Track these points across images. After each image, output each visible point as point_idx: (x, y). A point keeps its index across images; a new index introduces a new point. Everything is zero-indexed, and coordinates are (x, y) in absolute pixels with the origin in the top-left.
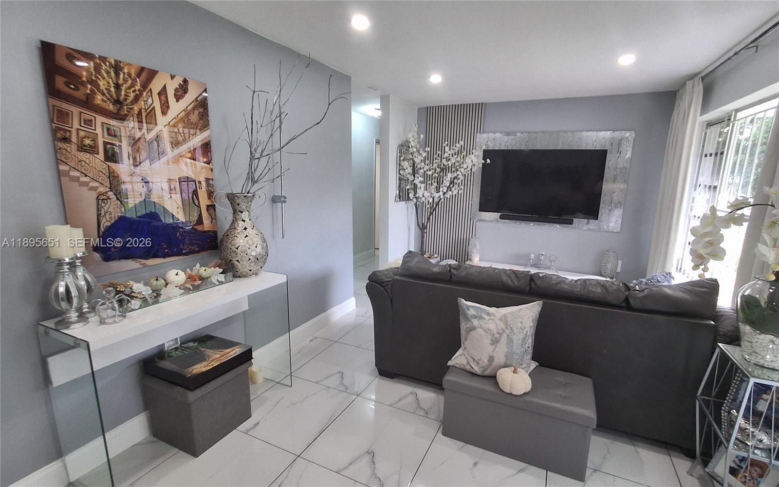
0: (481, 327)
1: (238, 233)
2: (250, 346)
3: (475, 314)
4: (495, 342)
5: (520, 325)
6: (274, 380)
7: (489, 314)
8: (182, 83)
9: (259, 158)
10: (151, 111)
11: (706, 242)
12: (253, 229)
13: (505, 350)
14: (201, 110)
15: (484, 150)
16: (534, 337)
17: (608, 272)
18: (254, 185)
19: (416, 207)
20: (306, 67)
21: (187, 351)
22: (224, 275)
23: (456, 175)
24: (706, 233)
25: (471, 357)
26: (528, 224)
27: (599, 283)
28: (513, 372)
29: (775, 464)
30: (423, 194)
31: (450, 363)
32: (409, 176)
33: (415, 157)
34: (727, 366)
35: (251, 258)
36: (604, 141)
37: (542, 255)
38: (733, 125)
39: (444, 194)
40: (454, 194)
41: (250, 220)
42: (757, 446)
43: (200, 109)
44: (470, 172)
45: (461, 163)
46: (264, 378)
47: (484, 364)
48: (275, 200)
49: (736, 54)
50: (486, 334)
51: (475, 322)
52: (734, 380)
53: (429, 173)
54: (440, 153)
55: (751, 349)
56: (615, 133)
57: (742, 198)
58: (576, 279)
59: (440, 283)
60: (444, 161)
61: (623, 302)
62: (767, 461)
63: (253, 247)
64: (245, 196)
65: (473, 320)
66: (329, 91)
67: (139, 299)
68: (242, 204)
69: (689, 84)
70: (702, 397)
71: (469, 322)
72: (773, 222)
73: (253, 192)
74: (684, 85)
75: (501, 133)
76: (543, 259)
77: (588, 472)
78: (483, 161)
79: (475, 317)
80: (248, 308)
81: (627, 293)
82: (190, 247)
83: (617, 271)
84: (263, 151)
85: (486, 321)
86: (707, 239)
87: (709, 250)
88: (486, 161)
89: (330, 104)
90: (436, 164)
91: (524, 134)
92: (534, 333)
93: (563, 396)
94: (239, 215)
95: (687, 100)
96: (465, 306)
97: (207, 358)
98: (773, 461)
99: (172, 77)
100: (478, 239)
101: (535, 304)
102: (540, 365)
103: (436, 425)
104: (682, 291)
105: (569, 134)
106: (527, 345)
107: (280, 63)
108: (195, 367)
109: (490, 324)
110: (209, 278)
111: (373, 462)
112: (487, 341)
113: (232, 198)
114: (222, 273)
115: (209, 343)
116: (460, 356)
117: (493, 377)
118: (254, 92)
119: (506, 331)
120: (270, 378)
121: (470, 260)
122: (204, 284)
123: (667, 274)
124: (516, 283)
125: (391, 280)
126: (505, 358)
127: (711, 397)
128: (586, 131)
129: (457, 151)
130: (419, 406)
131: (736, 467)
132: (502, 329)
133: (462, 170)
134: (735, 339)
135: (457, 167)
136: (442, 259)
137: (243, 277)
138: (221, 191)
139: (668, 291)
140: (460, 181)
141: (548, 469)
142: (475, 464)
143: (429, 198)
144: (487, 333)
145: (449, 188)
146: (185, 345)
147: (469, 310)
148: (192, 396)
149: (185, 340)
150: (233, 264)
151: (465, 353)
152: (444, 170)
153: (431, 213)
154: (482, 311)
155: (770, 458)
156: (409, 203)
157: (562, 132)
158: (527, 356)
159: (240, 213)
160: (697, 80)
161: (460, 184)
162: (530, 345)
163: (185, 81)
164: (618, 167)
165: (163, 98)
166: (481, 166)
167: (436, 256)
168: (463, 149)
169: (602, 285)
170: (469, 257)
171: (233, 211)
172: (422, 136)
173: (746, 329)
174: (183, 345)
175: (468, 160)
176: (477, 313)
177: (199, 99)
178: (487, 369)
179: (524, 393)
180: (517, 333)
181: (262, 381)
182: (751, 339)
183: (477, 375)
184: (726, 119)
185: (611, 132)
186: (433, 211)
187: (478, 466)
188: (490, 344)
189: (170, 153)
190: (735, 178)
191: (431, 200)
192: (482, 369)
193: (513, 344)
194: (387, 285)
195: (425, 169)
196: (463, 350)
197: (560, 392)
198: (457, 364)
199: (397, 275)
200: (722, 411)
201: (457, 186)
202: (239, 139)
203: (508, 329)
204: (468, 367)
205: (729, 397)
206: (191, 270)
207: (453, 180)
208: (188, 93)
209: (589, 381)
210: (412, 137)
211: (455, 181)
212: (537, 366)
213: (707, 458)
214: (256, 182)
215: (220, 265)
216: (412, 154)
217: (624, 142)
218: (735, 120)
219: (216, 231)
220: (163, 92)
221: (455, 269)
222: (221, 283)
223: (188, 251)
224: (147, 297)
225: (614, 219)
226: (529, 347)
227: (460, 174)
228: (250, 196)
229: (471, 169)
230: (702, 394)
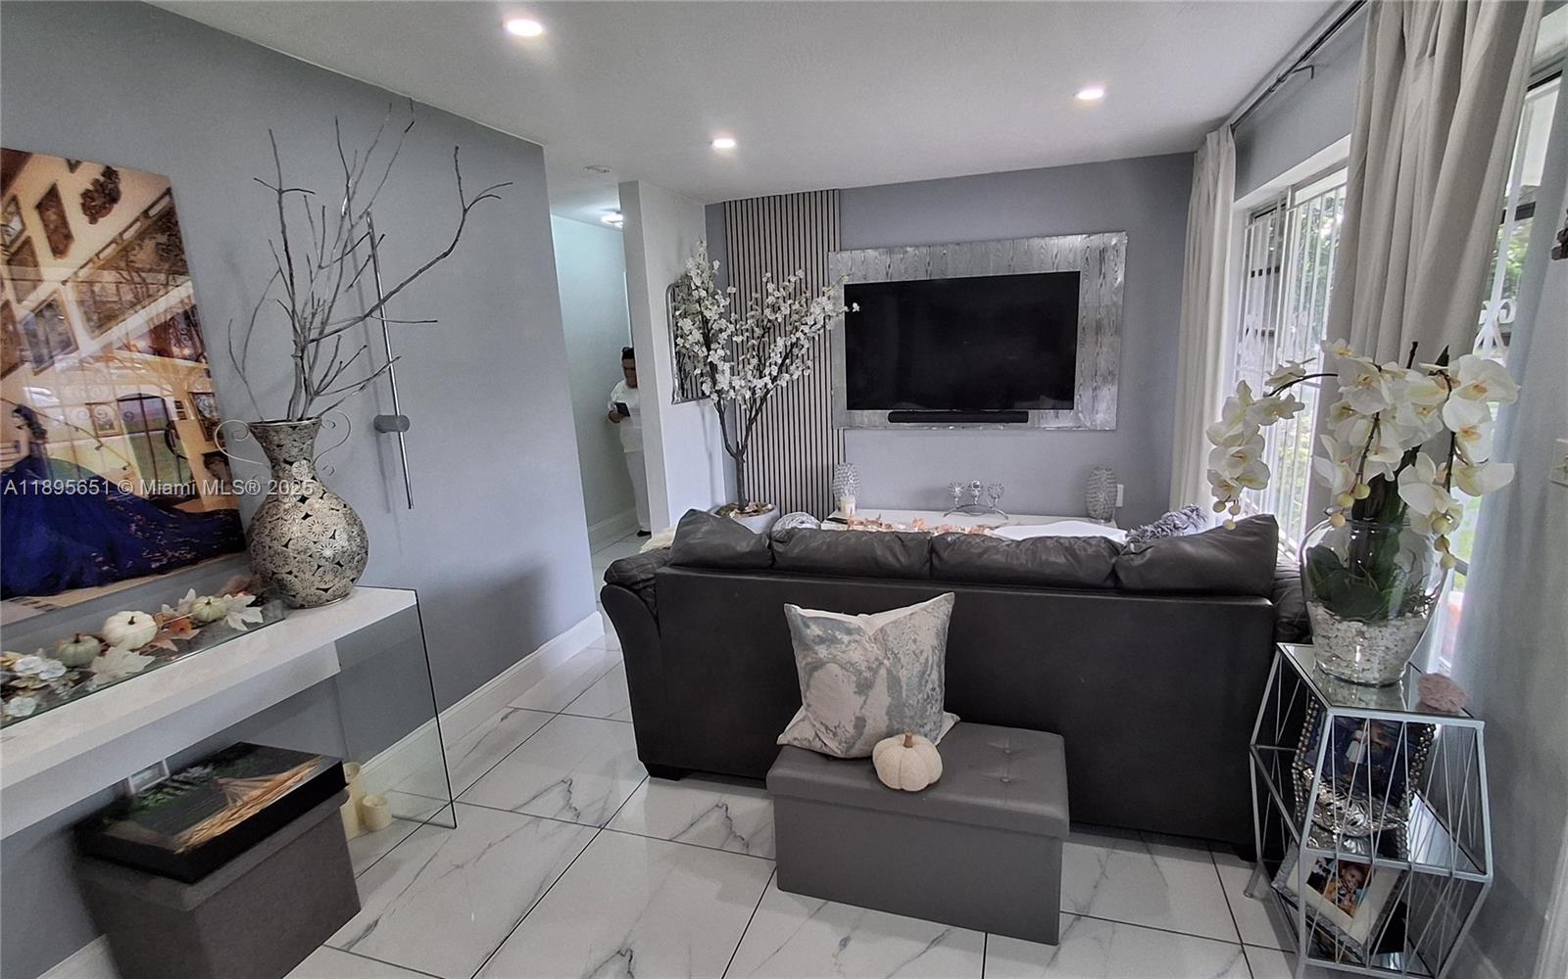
0: (834, 660)
1: (285, 510)
2: (336, 759)
3: (821, 633)
4: (864, 687)
5: (914, 647)
6: (418, 818)
7: (849, 632)
8: (102, 179)
9: (317, 340)
10: (20, 249)
11: (1233, 456)
12: (322, 498)
13: (886, 700)
14: (163, 239)
15: (845, 286)
16: (943, 667)
17: (1100, 508)
18: (314, 403)
19: (720, 411)
20: (407, 131)
21: (182, 790)
22: (259, 609)
23: (794, 340)
24: (1234, 436)
25: (822, 723)
26: (944, 427)
27: (1061, 544)
28: (905, 746)
29: (1380, 864)
30: (730, 383)
31: (782, 739)
32: (696, 348)
33: (707, 308)
34: (1294, 689)
35: (323, 562)
36: (1071, 256)
37: (976, 486)
38: (1291, 214)
39: (774, 380)
40: (795, 377)
41: (313, 478)
42: (1348, 834)
43: (159, 236)
44: (822, 331)
45: (803, 314)
46: (393, 816)
47: (848, 735)
48: (381, 426)
49: (1279, 81)
50: (846, 673)
51: (822, 652)
52: (1309, 708)
53: (738, 339)
54: (758, 295)
55: (1328, 649)
56: (1092, 238)
57: (1289, 365)
58: (1020, 539)
59: (750, 574)
60: (767, 312)
61: (1107, 578)
62: (1364, 860)
63: (325, 539)
64: (294, 428)
65: (816, 648)
66: (459, 183)
67: (34, 692)
68: (287, 442)
69: (1212, 138)
70: (1259, 747)
71: (810, 653)
72: (1344, 408)
73: (316, 415)
74: (1204, 142)
75: (876, 248)
76: (977, 494)
77: (1064, 921)
78: (846, 308)
79: (821, 640)
80: (339, 671)
81: (1113, 561)
82: (170, 554)
83: (1117, 505)
84: (324, 324)
85: (843, 646)
86: (1234, 450)
87: (1238, 472)
88: (850, 307)
89: (465, 211)
90: (752, 321)
91: (921, 249)
92: (943, 659)
93: (1006, 780)
94: (284, 470)
95: (1210, 173)
96: (799, 618)
97: (229, 800)
98: (1375, 860)
99: (73, 166)
100: (851, 465)
101: (940, 600)
102: (962, 720)
103: (767, 868)
104: (1215, 546)
105: (1008, 243)
106: (930, 686)
107: (337, 124)
108: (199, 826)
109: (851, 652)
110: (221, 619)
111: (629, 972)
112: (848, 688)
113: (262, 432)
114: (253, 604)
115: (241, 764)
116: (801, 723)
117: (866, 760)
118: (281, 192)
119: (885, 661)
120: (409, 815)
121: (839, 509)
122: (208, 634)
123: (1192, 511)
124: (903, 560)
125: (652, 576)
126: (886, 718)
127: (1274, 745)
128: (1038, 237)
129: (791, 290)
130: (731, 833)
131: (1321, 873)
132: (877, 659)
133: (806, 329)
134: (1302, 633)
135: (796, 324)
136: (783, 513)
137: (310, 607)
138: (236, 422)
139: (1188, 548)
140: (804, 351)
141: (988, 929)
142: (844, 943)
143: (743, 391)
144: (847, 670)
145: (783, 368)
146: (181, 777)
147: (808, 627)
148: (194, 895)
149: (181, 765)
150: (280, 581)
151: (809, 714)
152: (768, 329)
153: (752, 421)
154: (836, 625)
155: (1370, 856)
156: (705, 405)
157: (993, 241)
158: (932, 708)
159: (288, 467)
160: (1225, 129)
161: (806, 357)
162: (936, 685)
163: (110, 173)
164: (1103, 304)
165: (53, 217)
166: (842, 317)
167: (770, 506)
168: (803, 286)
169: (1066, 549)
170: (837, 503)
171: (272, 462)
172: (716, 264)
173: (1318, 612)
174: (176, 777)
175: (816, 309)
176: (825, 632)
177: (152, 213)
178: (854, 743)
179: (929, 785)
180: (908, 663)
181: (389, 823)
182: (1327, 632)
183: (836, 759)
184: (1279, 205)
185: (1084, 236)
186: (756, 414)
187: (851, 944)
188: (855, 693)
189: (88, 343)
190: (1301, 316)
191: (748, 395)
192: (844, 745)
193: (901, 687)
194: (645, 587)
195: (729, 332)
196: (807, 710)
197: (1001, 772)
198: (795, 739)
199: (665, 565)
200: (1293, 771)
201: (799, 361)
202: (263, 298)
203: (889, 659)
204: (817, 745)
205: (1303, 742)
206: (174, 605)
207: (791, 350)
208: (120, 202)
209: (1056, 741)
210: (695, 268)
211: (795, 351)
212: (956, 723)
213: (1273, 860)
214: (317, 393)
215: (249, 586)
216: (699, 301)
217: (1110, 255)
218: (1292, 206)
219: (237, 511)
220: (51, 200)
221: (781, 542)
222: (253, 627)
223: (165, 561)
224: (54, 685)
225: (1102, 406)
226: (933, 689)
227: (802, 337)
228: (306, 427)
229: (824, 326)
230: (1258, 741)
